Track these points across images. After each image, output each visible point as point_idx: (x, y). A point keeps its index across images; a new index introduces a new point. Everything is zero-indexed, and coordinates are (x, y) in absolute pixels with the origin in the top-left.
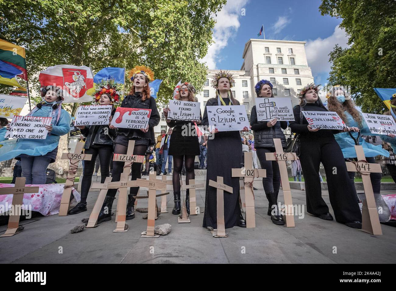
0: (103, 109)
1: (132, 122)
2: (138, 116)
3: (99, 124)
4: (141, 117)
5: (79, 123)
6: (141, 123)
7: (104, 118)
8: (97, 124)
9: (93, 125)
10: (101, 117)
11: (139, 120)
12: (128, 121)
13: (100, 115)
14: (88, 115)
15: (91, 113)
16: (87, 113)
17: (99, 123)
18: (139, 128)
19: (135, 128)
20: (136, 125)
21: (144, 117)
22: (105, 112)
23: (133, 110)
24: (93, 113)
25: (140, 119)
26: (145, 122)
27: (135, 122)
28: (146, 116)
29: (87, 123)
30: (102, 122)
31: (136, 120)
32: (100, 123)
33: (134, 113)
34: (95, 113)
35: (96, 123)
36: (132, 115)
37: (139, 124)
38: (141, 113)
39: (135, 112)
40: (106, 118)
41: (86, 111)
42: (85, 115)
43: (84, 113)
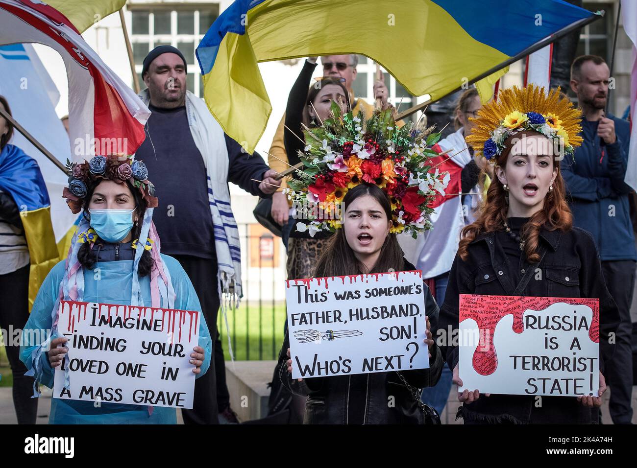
0: (386, 292)
1: (535, 366)
2: (551, 333)
3: (390, 369)
4: (564, 338)
5: (307, 367)
6: (571, 366)
7: (405, 341)
8: (382, 367)
9: (367, 371)
10: (388, 332)
11: (559, 353)
12: (519, 361)
13: (381, 323)
14: (335, 327)
15: (345, 316)
16: (325, 317)
17: (389, 361)
19: (556, 393)
20: (556, 381)
21: (576, 339)
22: (401, 307)
23: (524, 309)
24: (354, 317)
25: (564, 350)
26: (588, 363)
27: (544, 363)
28: (583, 335)
29: (341, 362)
30: (399, 357)
31: (551, 354)
32: (394, 362)
33: (531, 320)
34: (359, 314)
35: (376, 361)
36: (527, 331)
37: (565, 374)
38: (560, 321)
39: (536, 314)
40: (412, 339)
41: (319, 308)
42: (322, 328)
43: (314, 316)
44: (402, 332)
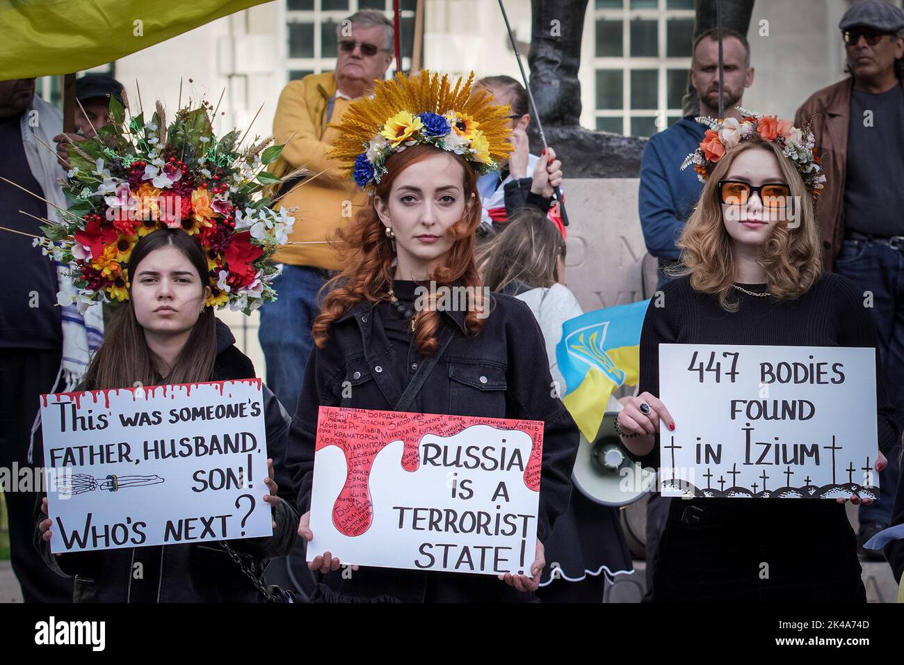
0: (203, 413)
1: (433, 524)
2: (464, 473)
3: (208, 538)
4: (484, 482)
5: (75, 534)
6: (491, 527)
7: (234, 492)
8: (196, 534)
9: (172, 541)
10: (206, 477)
11: (474, 505)
12: (409, 516)
13: (194, 463)
14: (121, 469)
15: (137, 452)
16: (105, 454)
17: (207, 524)
18: (489, 570)
19: (464, 569)
20: (466, 550)
21: (502, 485)
22: (227, 437)
23: (422, 433)
24: (151, 455)
25: (482, 502)
26: (519, 522)
27: (451, 521)
28: (514, 478)
29: (130, 527)
30: (224, 518)
31: (460, 506)
32: (216, 526)
33: (432, 452)
34: (160, 450)
35: (186, 524)
36: (424, 469)
37: (481, 539)
38: (479, 454)
39: (441, 442)
40: (245, 489)
41: (95, 438)
42: (100, 471)
43: (86, 452)
44: (229, 478)
